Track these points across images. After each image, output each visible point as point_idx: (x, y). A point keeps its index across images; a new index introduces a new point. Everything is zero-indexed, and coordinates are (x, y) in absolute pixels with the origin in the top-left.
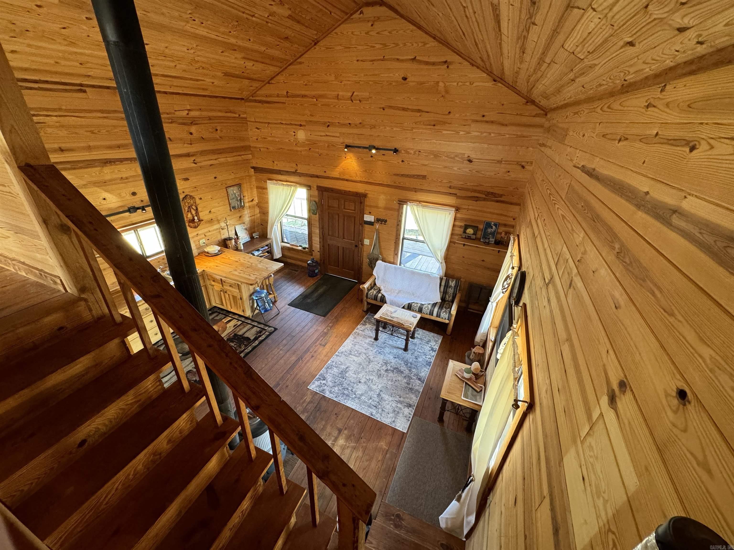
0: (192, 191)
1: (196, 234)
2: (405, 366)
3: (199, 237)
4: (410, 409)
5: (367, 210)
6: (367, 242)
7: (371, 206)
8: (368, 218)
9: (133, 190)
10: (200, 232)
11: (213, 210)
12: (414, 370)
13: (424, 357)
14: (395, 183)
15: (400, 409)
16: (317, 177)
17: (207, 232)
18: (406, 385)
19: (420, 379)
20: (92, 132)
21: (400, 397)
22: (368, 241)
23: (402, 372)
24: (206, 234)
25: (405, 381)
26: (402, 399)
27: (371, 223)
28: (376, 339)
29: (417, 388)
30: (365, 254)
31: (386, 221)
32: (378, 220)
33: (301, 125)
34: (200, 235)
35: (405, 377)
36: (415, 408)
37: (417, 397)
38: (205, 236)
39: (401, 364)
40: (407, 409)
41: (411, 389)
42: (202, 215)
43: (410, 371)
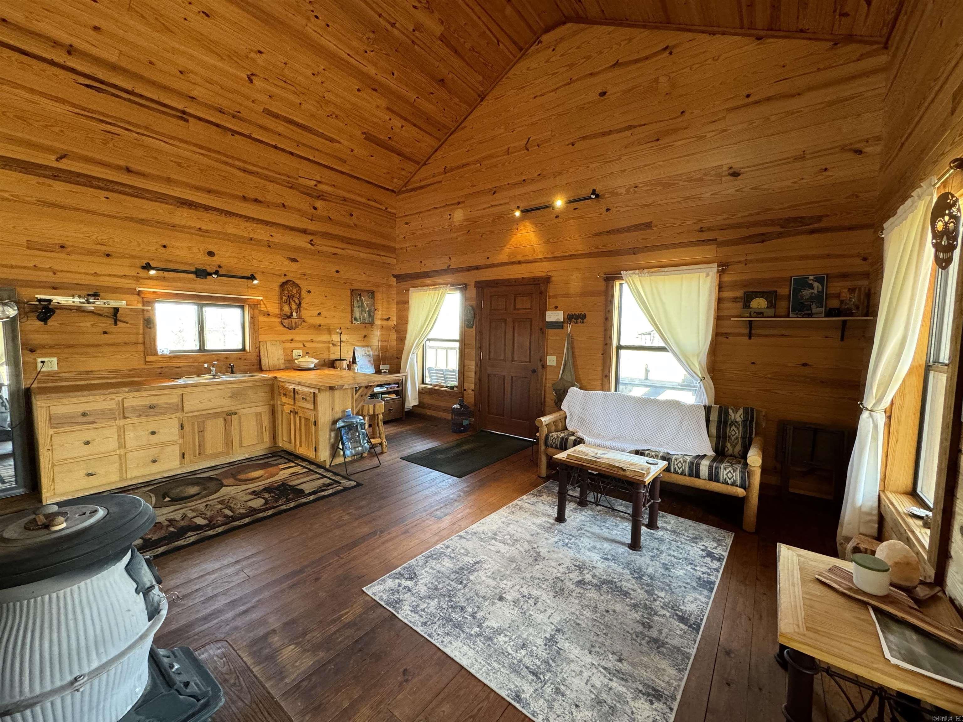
0: (299, 279)
1: (289, 337)
2: (633, 581)
3: (293, 345)
4: (656, 705)
5: (551, 302)
6: (551, 361)
7: (556, 296)
8: (553, 316)
9: (211, 248)
10: (297, 338)
11: (323, 314)
12: (662, 594)
13: (689, 568)
14: (597, 248)
15: (620, 697)
16: (477, 268)
17: (307, 341)
18: (640, 628)
19: (683, 619)
20: (179, 164)
21: (620, 660)
22: (554, 358)
23: (626, 594)
24: (306, 344)
25: (637, 616)
26: (625, 667)
27: (558, 325)
28: (561, 518)
29: (676, 642)
30: (549, 384)
31: (583, 317)
32: (571, 318)
33: (459, 203)
34: (296, 341)
35: (635, 606)
36: (675, 706)
37: (680, 671)
38: (304, 346)
39: (622, 574)
40: (647, 706)
41: (656, 641)
42: (305, 314)
43: (650, 593)
